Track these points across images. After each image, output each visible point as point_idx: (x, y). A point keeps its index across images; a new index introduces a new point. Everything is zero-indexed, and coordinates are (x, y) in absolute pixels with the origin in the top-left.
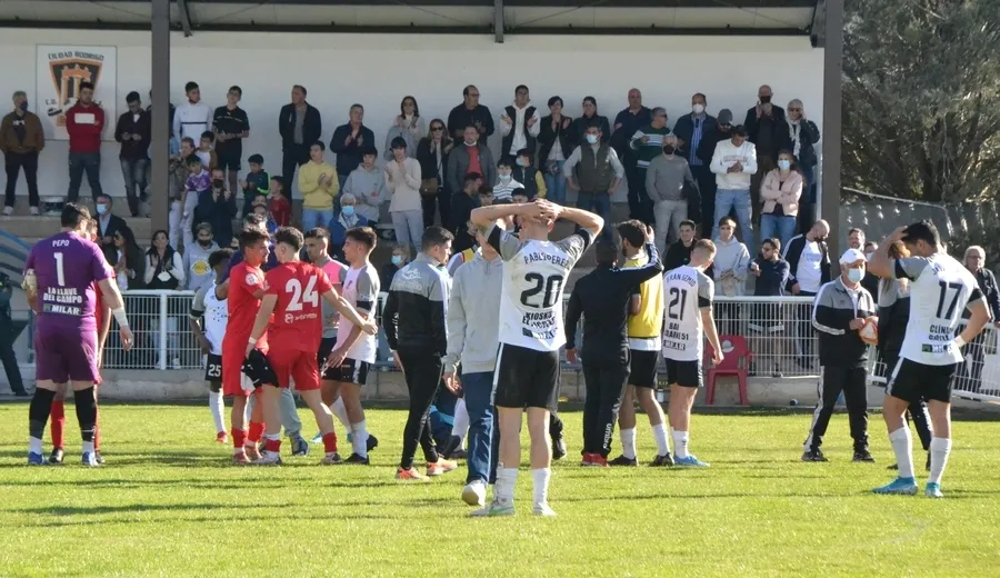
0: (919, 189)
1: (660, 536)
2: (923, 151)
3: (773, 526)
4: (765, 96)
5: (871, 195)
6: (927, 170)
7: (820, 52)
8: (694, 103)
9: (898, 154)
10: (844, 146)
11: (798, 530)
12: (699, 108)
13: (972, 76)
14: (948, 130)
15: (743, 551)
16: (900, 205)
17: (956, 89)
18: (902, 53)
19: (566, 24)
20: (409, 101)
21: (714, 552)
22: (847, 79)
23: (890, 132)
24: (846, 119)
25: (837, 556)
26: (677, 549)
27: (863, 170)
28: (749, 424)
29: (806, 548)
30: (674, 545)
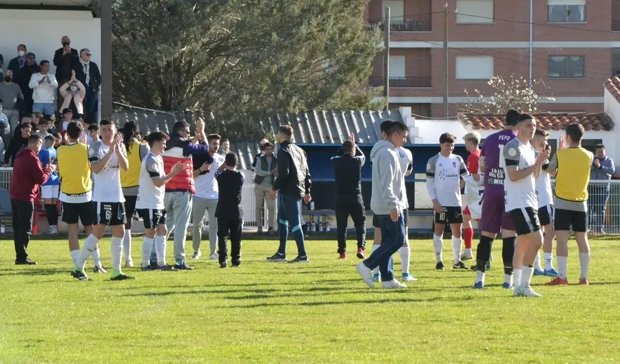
0: (158, 103)
1: (5, 314)
2: (161, 81)
3: (75, 306)
4: (66, 42)
5: (131, 107)
6: (163, 91)
7: (98, 21)
8: (19, 50)
9: (146, 83)
10: (114, 77)
11: (91, 308)
12: (22, 53)
13: (187, 36)
14: (174, 67)
15: (58, 321)
16: (147, 112)
17: (176, 45)
18: (148, 22)
21: (40, 323)
22: (115, 38)
23: (141, 69)
24: (114, 61)
25: (114, 322)
26: (16, 322)
27: (125, 92)
28: (59, 245)
30: (14, 319)
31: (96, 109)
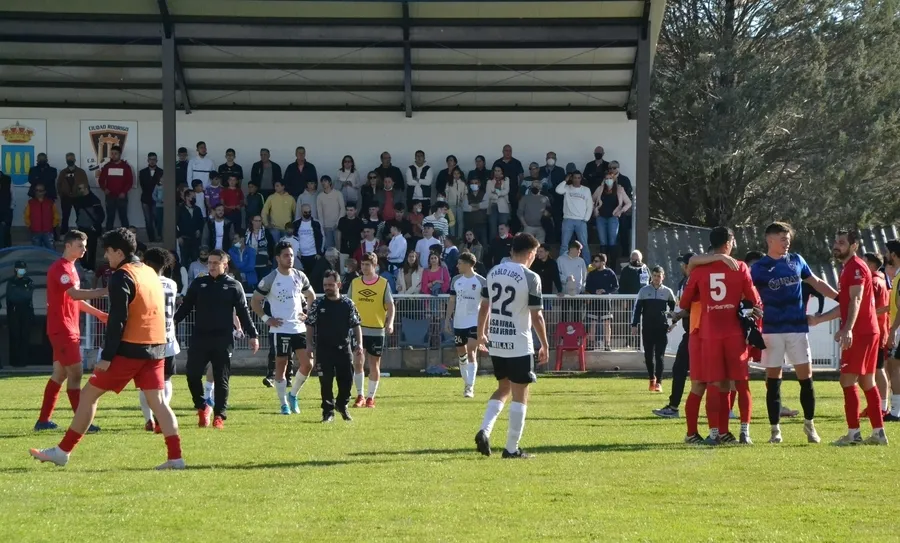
0: (703, 219)
2: (705, 191)
4: (599, 154)
5: (670, 223)
6: (708, 203)
7: (634, 123)
8: (548, 159)
9: (688, 194)
10: (651, 188)
12: (551, 162)
13: (739, 138)
14: (722, 174)
16: (690, 229)
17: (727, 148)
18: (690, 122)
19: (456, 104)
20: (347, 159)
22: (652, 142)
23: (683, 179)
24: (652, 169)
25: (652, 475)
26: (540, 472)
27: (663, 206)
29: (630, 470)
30: (538, 469)
31: (630, 227)
